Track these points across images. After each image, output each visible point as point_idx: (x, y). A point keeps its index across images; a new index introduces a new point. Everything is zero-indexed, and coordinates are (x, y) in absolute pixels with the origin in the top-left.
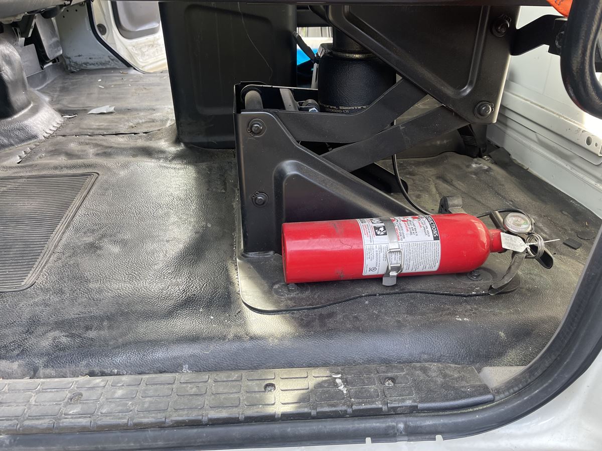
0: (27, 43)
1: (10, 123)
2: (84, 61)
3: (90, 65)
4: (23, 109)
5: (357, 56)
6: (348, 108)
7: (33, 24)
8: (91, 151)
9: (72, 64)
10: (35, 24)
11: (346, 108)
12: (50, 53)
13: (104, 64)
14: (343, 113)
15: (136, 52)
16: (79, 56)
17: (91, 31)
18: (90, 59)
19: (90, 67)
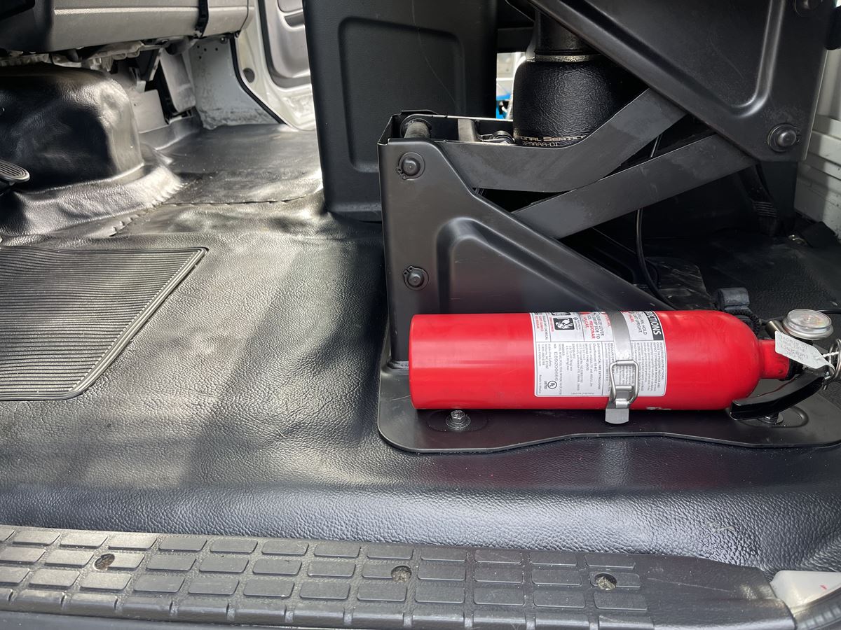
0: (148, 88)
1: (109, 185)
2: (224, 115)
3: (232, 120)
4: (129, 168)
5: (573, 59)
6: (556, 139)
7: (156, 63)
8: (208, 223)
9: (209, 120)
10: (159, 64)
11: (553, 139)
12: (178, 103)
13: (249, 119)
14: (549, 147)
15: (293, 105)
16: (218, 109)
17: (235, 77)
18: (232, 113)
19: (230, 123)
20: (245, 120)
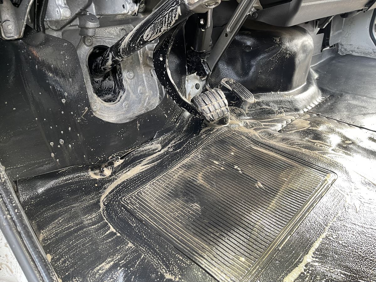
0: (320, 32)
2: (352, 49)
17: (368, 29)
18: (358, 48)
19: (354, 54)
20: (364, 53)
